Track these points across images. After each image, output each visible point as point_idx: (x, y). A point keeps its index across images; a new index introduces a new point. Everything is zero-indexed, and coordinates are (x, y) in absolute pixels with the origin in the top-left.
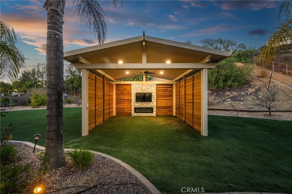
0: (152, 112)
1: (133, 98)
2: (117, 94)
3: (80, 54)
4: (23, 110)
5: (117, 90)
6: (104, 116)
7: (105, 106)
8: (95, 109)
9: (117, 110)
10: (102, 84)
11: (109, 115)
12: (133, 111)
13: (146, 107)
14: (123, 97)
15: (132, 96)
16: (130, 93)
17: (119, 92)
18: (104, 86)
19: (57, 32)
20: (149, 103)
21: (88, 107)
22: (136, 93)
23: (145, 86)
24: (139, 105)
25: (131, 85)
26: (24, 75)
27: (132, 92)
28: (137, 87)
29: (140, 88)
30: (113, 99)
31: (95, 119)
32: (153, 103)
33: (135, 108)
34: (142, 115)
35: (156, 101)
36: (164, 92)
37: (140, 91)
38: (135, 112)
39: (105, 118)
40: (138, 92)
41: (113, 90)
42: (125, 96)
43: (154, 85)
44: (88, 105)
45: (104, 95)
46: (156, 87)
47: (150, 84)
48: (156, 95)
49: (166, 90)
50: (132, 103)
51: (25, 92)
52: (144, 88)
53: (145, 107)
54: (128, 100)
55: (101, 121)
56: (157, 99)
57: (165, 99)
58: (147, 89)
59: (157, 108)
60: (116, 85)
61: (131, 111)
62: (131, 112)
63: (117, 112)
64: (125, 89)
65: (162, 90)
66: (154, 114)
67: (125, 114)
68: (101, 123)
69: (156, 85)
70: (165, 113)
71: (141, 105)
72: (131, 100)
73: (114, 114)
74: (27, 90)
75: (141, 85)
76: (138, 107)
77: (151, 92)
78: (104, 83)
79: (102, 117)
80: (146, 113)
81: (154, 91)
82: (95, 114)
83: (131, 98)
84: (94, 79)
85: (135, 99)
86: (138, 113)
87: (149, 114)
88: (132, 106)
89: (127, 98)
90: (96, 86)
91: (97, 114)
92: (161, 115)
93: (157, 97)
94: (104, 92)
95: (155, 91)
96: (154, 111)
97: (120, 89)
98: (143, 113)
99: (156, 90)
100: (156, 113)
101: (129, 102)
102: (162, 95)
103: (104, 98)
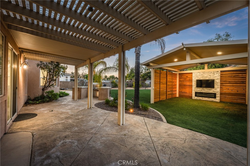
0: (215, 97)
1: (194, 84)
2: (180, 81)
3: (150, 62)
4: (130, 89)
5: (180, 78)
6: (166, 95)
7: (168, 89)
8: (160, 90)
9: (180, 93)
10: (166, 75)
11: (172, 96)
12: (194, 95)
13: (208, 92)
14: (185, 83)
15: (193, 82)
16: (191, 80)
17: (182, 80)
18: (167, 76)
19: (138, 60)
20: (211, 89)
21: (154, 88)
22: (197, 80)
23: (206, 74)
24: (199, 90)
25: (192, 73)
26: (131, 70)
27: (193, 79)
28: (198, 75)
29: (201, 76)
30: (176, 85)
31: (160, 96)
32: (216, 89)
33: (195, 92)
34: (203, 99)
35: (221, 87)
36: (232, 78)
37: (201, 78)
38: (196, 96)
39: (167, 97)
40: (199, 79)
41: (176, 78)
42: (187, 82)
43: (218, 72)
44: (154, 87)
45: (167, 82)
46: (220, 74)
47: (212, 72)
48: (221, 82)
49: (235, 76)
50: (193, 88)
51: (131, 79)
52: (205, 76)
53: (206, 92)
54: (189, 85)
55: (164, 98)
56: (221, 86)
57: (233, 86)
58: (209, 77)
59: (221, 94)
60: (179, 74)
61: (192, 94)
62: (192, 96)
63: (179, 95)
64: (187, 77)
65: (229, 76)
66: (218, 99)
67: (186, 97)
68: (164, 99)
69: (220, 72)
70: (232, 100)
71: (202, 90)
72: (192, 85)
73: (177, 96)
74: (132, 79)
75: (202, 73)
76: (199, 92)
77: (214, 79)
78: (167, 74)
79: (166, 96)
80: (207, 98)
81: (217, 78)
82: (159, 93)
83: (192, 84)
84: (159, 72)
85: (196, 85)
86: (199, 97)
87: (211, 99)
88: (193, 90)
89: (188, 84)
90: (161, 77)
91: (160, 93)
92: (228, 101)
93: (221, 84)
94: (167, 80)
95: (219, 77)
96: (217, 97)
97: (183, 77)
98: (204, 98)
99: (221, 76)
100: (219, 99)
101: (190, 87)
102: (229, 82)
103: (167, 84)
